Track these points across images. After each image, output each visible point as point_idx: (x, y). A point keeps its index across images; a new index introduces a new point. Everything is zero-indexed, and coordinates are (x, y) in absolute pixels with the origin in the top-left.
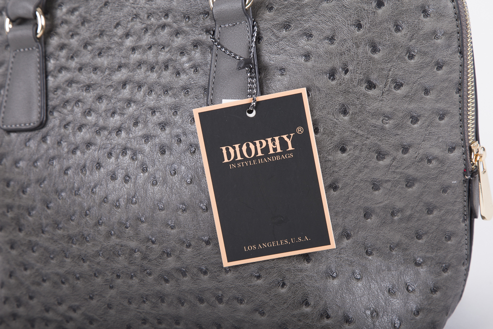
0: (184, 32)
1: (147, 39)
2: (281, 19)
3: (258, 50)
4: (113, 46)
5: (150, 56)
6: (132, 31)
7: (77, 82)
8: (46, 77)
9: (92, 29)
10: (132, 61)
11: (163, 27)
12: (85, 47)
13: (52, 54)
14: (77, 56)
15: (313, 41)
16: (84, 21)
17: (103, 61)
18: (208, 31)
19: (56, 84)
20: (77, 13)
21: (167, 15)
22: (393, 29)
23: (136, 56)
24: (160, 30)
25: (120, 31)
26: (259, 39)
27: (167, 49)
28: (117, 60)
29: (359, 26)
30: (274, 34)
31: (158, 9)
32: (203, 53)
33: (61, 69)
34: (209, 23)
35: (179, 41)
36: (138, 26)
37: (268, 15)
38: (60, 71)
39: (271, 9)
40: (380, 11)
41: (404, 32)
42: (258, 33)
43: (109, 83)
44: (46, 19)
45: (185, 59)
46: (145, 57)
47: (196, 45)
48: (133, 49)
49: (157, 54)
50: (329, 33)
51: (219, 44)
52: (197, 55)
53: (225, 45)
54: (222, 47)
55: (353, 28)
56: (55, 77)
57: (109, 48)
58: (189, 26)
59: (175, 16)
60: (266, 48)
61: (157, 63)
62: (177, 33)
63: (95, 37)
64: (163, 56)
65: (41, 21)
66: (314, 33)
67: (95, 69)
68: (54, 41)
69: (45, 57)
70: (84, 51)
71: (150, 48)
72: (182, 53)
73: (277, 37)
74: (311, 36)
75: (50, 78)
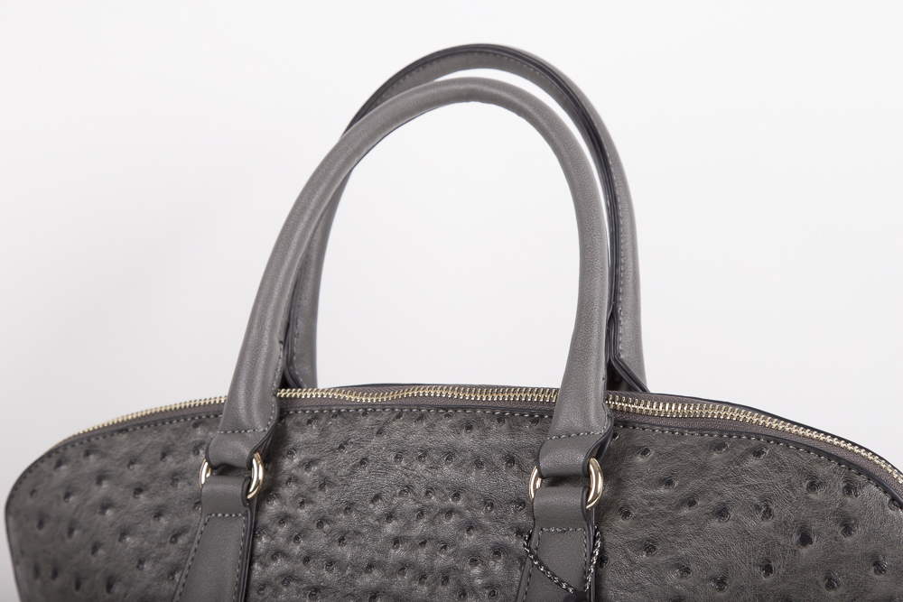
0: (481, 526)
1: (420, 528)
2: (642, 534)
3: (598, 578)
4: (365, 530)
5: (422, 555)
6: (399, 512)
7: (299, 580)
8: (251, 563)
9: (335, 497)
10: (390, 560)
11: (450, 512)
12: (320, 524)
13: (265, 527)
14: (305, 537)
15: (689, 581)
16: (324, 483)
17: (346, 552)
18: (519, 533)
19: (264, 576)
20: (314, 469)
21: (457, 496)
22: (823, 584)
23: (398, 553)
24: (443, 517)
25: (378, 509)
26: (602, 560)
27: (450, 550)
28: (367, 555)
29: (768, 569)
30: (627, 557)
31: (445, 482)
32: (508, 567)
33: (277, 554)
34: (523, 519)
35: (471, 540)
36: (409, 504)
37: (620, 523)
38: (274, 558)
39: (626, 514)
40: (804, 551)
41: (840, 591)
42: (602, 551)
43: (349, 590)
44: (265, 470)
45: (476, 571)
46: (413, 556)
47: (498, 551)
48: (397, 541)
49: (432, 556)
50: (716, 571)
51: (536, 558)
52: (497, 567)
53: (546, 561)
54: (541, 564)
55: (758, 570)
56: (265, 565)
57: (357, 533)
58: (491, 519)
59: (470, 499)
60: (610, 576)
61: (432, 569)
62: (470, 527)
63: (338, 511)
64: (443, 560)
65: (258, 473)
66: (693, 566)
67: (330, 563)
68: (273, 507)
69: (254, 532)
70: (318, 533)
71: (423, 544)
72: (474, 562)
73: (632, 563)
74: (687, 570)
75: (256, 566)
